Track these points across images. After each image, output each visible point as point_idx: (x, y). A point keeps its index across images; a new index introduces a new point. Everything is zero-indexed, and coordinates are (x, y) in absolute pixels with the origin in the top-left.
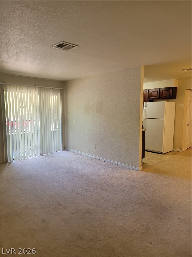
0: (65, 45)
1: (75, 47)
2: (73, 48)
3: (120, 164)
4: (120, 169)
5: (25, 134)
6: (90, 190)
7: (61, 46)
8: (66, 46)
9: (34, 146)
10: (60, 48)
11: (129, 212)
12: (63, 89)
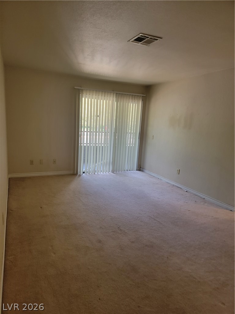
0: (144, 38)
1: (157, 40)
2: (154, 41)
3: (207, 198)
4: (206, 204)
5: (97, 146)
6: (159, 222)
7: (139, 40)
8: (146, 39)
9: (105, 161)
10: (139, 43)
11: (203, 259)
12: (145, 95)
